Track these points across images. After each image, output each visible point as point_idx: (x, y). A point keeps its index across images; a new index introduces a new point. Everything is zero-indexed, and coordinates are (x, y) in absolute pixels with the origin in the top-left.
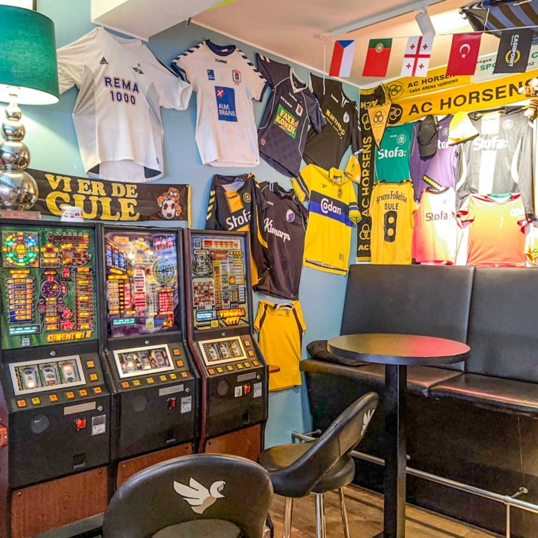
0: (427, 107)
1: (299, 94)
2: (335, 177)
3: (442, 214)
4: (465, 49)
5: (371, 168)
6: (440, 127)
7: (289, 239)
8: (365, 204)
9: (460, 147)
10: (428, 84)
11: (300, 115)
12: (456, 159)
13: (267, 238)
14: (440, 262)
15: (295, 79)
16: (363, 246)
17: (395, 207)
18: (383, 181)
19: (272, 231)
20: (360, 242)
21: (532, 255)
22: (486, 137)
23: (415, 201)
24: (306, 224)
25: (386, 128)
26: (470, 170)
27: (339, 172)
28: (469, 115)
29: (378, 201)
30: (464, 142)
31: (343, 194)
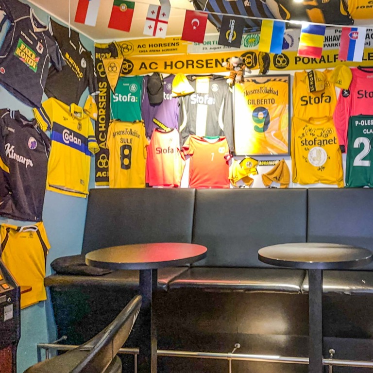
0: (153, 66)
1: (39, 33)
2: (75, 112)
3: (169, 149)
4: (195, 23)
5: (107, 108)
6: (165, 83)
7: (32, 165)
8: (103, 137)
9: (181, 99)
10: (154, 48)
11: (41, 52)
12: (178, 109)
13: (9, 162)
14: (169, 185)
15: (34, 19)
16: (101, 172)
17: (129, 141)
18: (118, 120)
19: (14, 156)
20: (98, 170)
21: (234, 180)
22: (200, 95)
23: (147, 137)
24: (48, 151)
25: (119, 77)
26: (189, 118)
27: (79, 108)
28: (187, 76)
29: (114, 136)
30: (184, 96)
31: (82, 127)
